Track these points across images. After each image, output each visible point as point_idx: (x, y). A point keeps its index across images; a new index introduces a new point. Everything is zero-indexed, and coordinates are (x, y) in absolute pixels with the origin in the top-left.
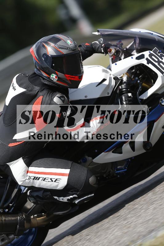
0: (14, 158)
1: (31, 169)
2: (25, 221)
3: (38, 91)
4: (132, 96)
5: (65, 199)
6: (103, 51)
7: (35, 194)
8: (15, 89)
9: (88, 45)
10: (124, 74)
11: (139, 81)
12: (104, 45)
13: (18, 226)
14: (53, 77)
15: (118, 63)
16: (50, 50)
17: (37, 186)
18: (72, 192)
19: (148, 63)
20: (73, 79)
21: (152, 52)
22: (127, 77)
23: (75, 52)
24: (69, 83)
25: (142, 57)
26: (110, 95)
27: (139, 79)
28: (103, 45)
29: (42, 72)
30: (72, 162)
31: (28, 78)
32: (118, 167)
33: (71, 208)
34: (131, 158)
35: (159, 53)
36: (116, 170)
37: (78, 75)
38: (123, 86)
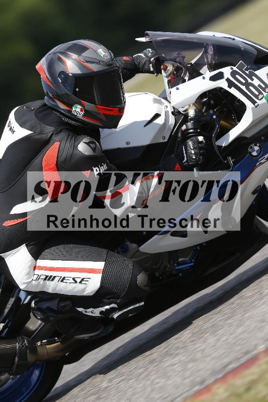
0: (12, 245)
1: (41, 263)
2: (28, 351)
3: (51, 133)
4: (204, 141)
5: (96, 312)
6: (152, 69)
7: (45, 305)
8: (14, 131)
9: (128, 59)
10: (190, 105)
11: (214, 117)
12: (155, 59)
13: (16, 358)
14: (77, 110)
15: (181, 86)
16: (71, 65)
17: (50, 291)
18: (108, 299)
19: (230, 87)
20: (108, 113)
21: (235, 68)
22: (195, 110)
23: (110, 68)
24: (102, 120)
25: (220, 76)
26: (166, 140)
27: (214, 113)
28: (152, 59)
29: (57, 101)
30: (108, 250)
31: (34, 112)
32: (180, 260)
33: (103, 327)
34: (201, 245)
35: (247, 69)
36: (175, 264)
37: (118, 106)
38: (190, 124)
